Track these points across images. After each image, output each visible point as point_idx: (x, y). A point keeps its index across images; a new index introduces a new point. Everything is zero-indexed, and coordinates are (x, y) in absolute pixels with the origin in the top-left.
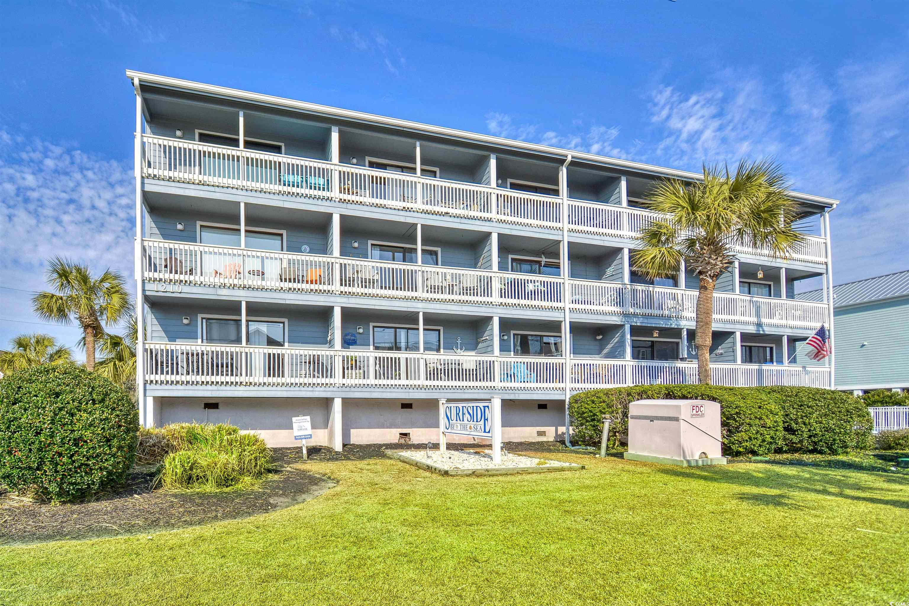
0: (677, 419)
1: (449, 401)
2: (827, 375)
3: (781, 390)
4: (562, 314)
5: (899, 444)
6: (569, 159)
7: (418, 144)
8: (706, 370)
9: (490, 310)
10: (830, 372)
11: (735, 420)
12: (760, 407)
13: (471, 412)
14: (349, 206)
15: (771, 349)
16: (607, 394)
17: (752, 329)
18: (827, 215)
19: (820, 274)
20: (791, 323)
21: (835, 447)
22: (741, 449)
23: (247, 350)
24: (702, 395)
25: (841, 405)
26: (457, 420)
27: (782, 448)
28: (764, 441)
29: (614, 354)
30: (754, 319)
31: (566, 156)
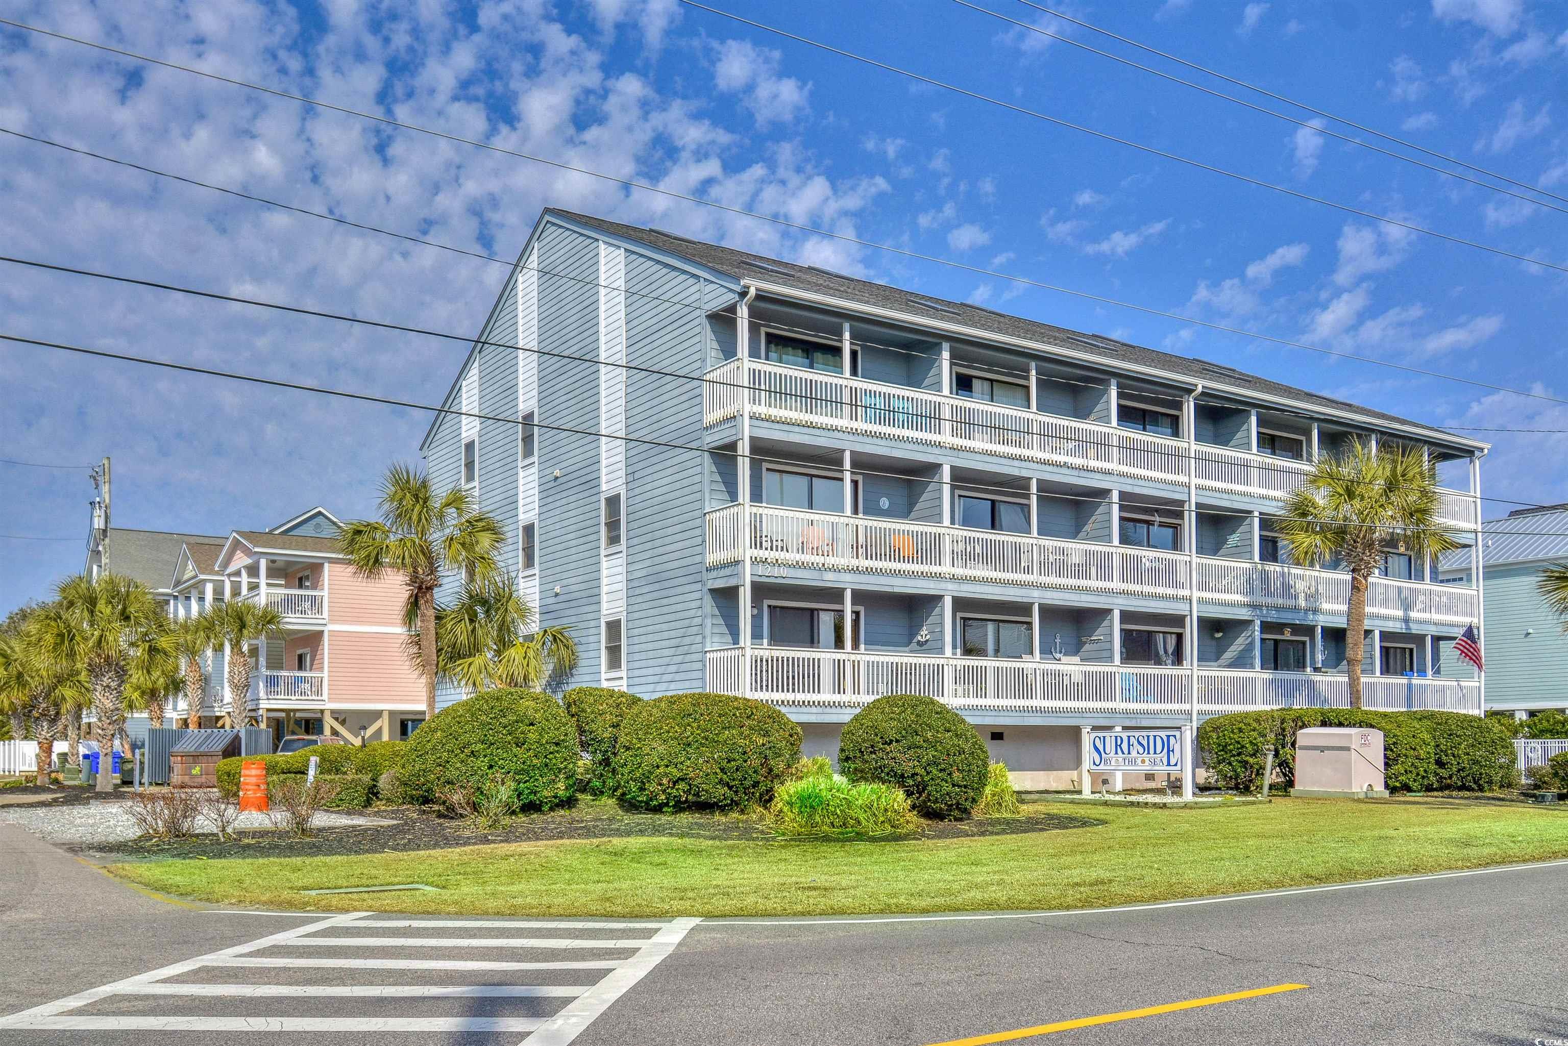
0: (1348, 749)
1: (1095, 728)
2: (1476, 693)
3: (1431, 716)
4: (1188, 605)
5: (1545, 782)
6: (1200, 389)
7: (1033, 365)
8: (1357, 691)
9: (1110, 600)
10: (1479, 687)
11: (1392, 750)
12: (1414, 736)
13: (1145, 743)
14: (961, 454)
15: (1411, 650)
16: (1257, 721)
17: (1397, 627)
18: (1477, 462)
19: (1470, 546)
20: (1436, 617)
21: (1481, 782)
22: (1398, 784)
23: (853, 657)
24: (1360, 723)
25: (1487, 735)
26: (1116, 753)
27: (1432, 785)
28: (1418, 774)
29: (1241, 662)
30: (1400, 613)
31: (1196, 386)
